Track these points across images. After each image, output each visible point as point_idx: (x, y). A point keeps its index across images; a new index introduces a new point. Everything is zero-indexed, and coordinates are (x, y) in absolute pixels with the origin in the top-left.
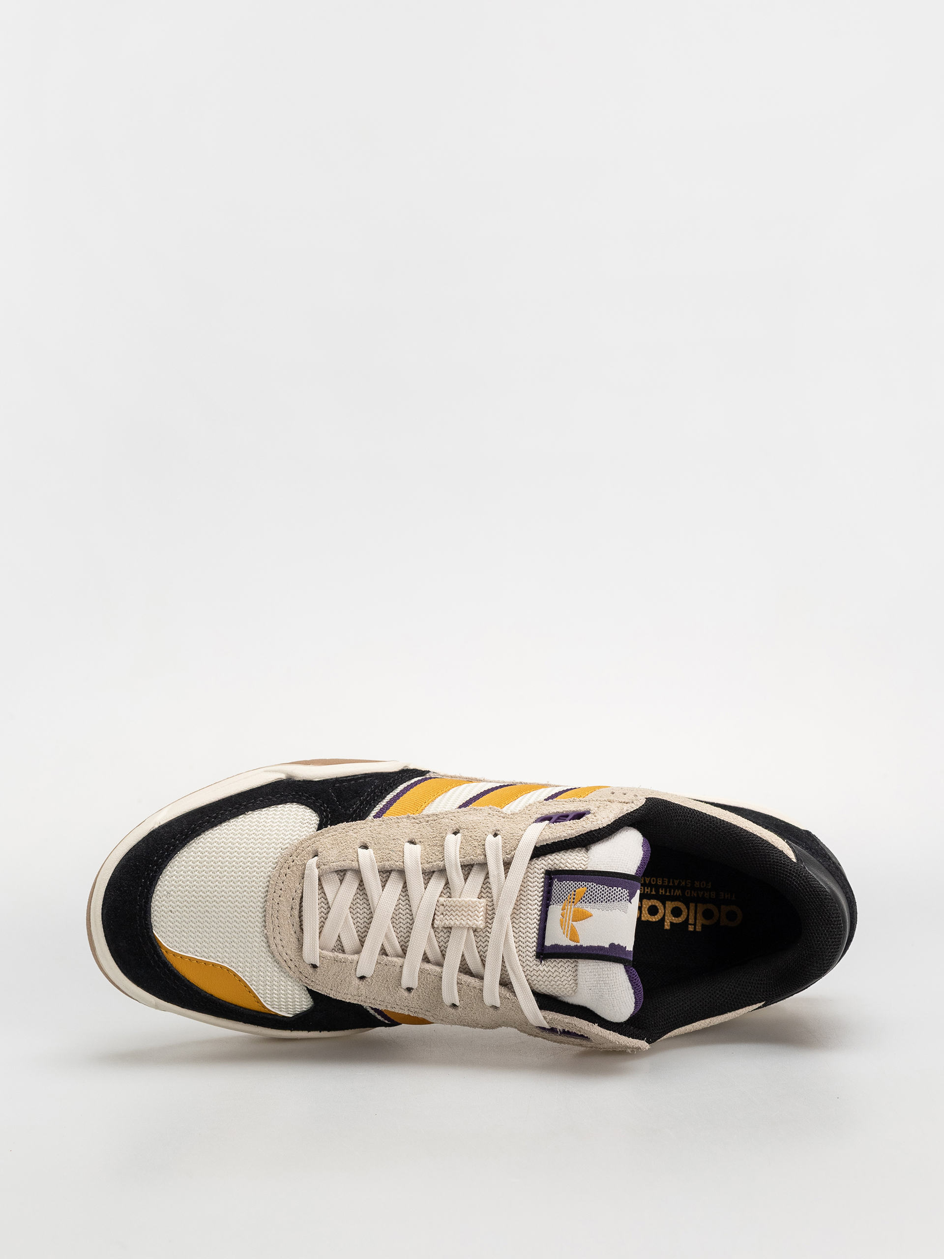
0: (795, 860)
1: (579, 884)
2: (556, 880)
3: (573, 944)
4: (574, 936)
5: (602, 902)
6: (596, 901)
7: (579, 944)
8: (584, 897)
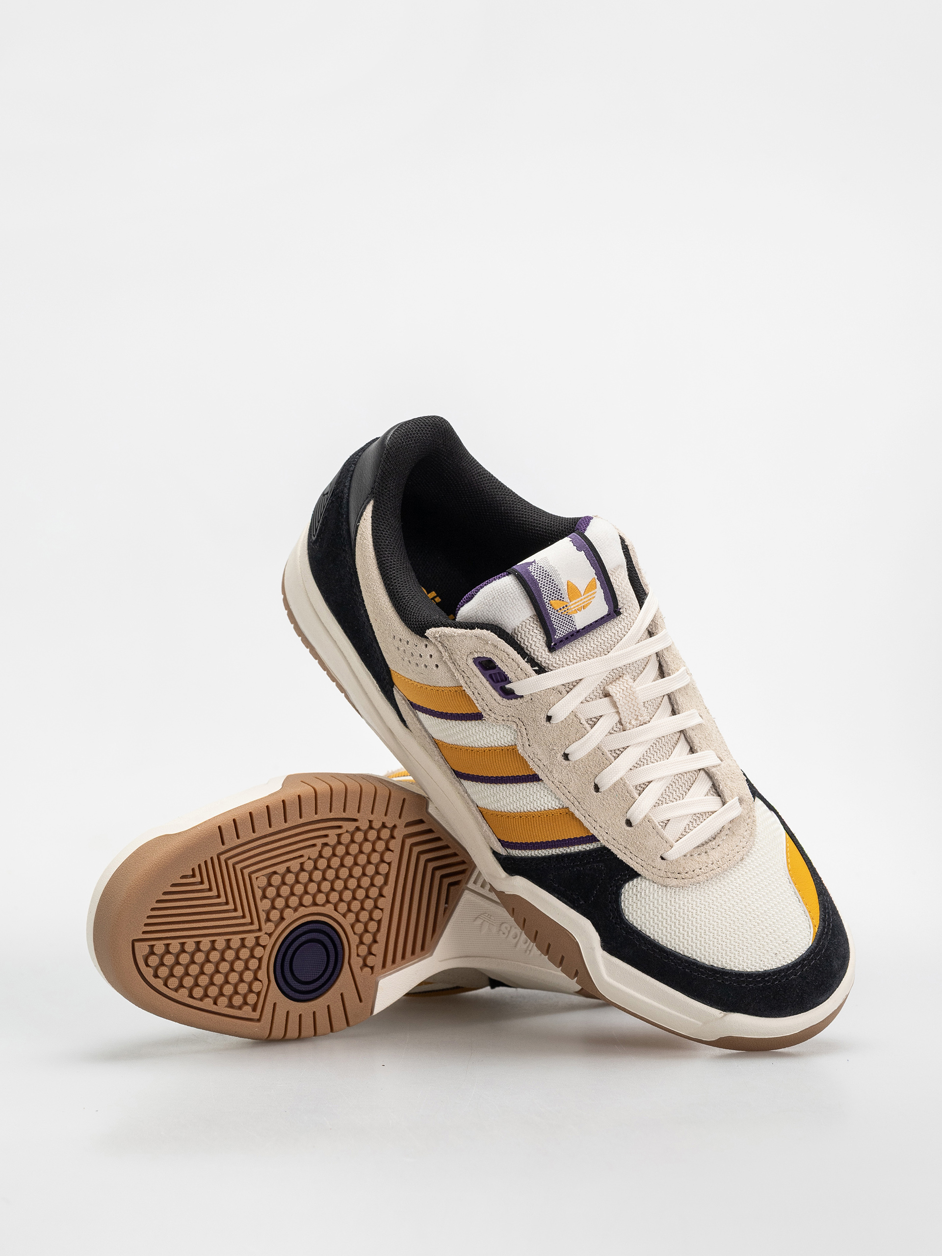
0: (372, 503)
1: (550, 610)
2: (555, 637)
3: (598, 583)
4: (590, 587)
5: (553, 580)
6: (556, 586)
7: (596, 577)
8: (558, 599)
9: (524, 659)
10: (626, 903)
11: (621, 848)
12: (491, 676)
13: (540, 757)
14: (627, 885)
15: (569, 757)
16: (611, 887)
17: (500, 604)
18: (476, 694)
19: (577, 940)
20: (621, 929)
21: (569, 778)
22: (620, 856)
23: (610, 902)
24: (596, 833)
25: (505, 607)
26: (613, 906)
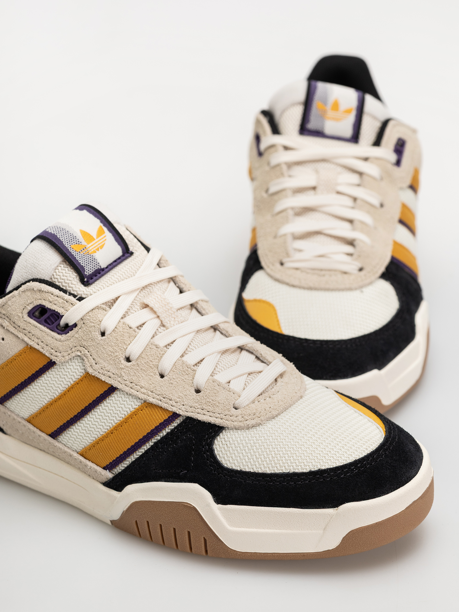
1: (73, 253)
2: (86, 273)
3: (105, 229)
4: (100, 233)
6: (71, 235)
7: (102, 225)
8: (76, 243)
9: (66, 294)
10: (221, 455)
11: (199, 411)
12: (46, 321)
13: (108, 368)
14: (216, 441)
15: (131, 358)
16: (203, 447)
17: (33, 262)
18: (40, 343)
19: (193, 505)
20: (224, 476)
21: (137, 375)
22: (201, 418)
23: (207, 460)
24: (175, 409)
25: (37, 262)
26: (211, 461)
